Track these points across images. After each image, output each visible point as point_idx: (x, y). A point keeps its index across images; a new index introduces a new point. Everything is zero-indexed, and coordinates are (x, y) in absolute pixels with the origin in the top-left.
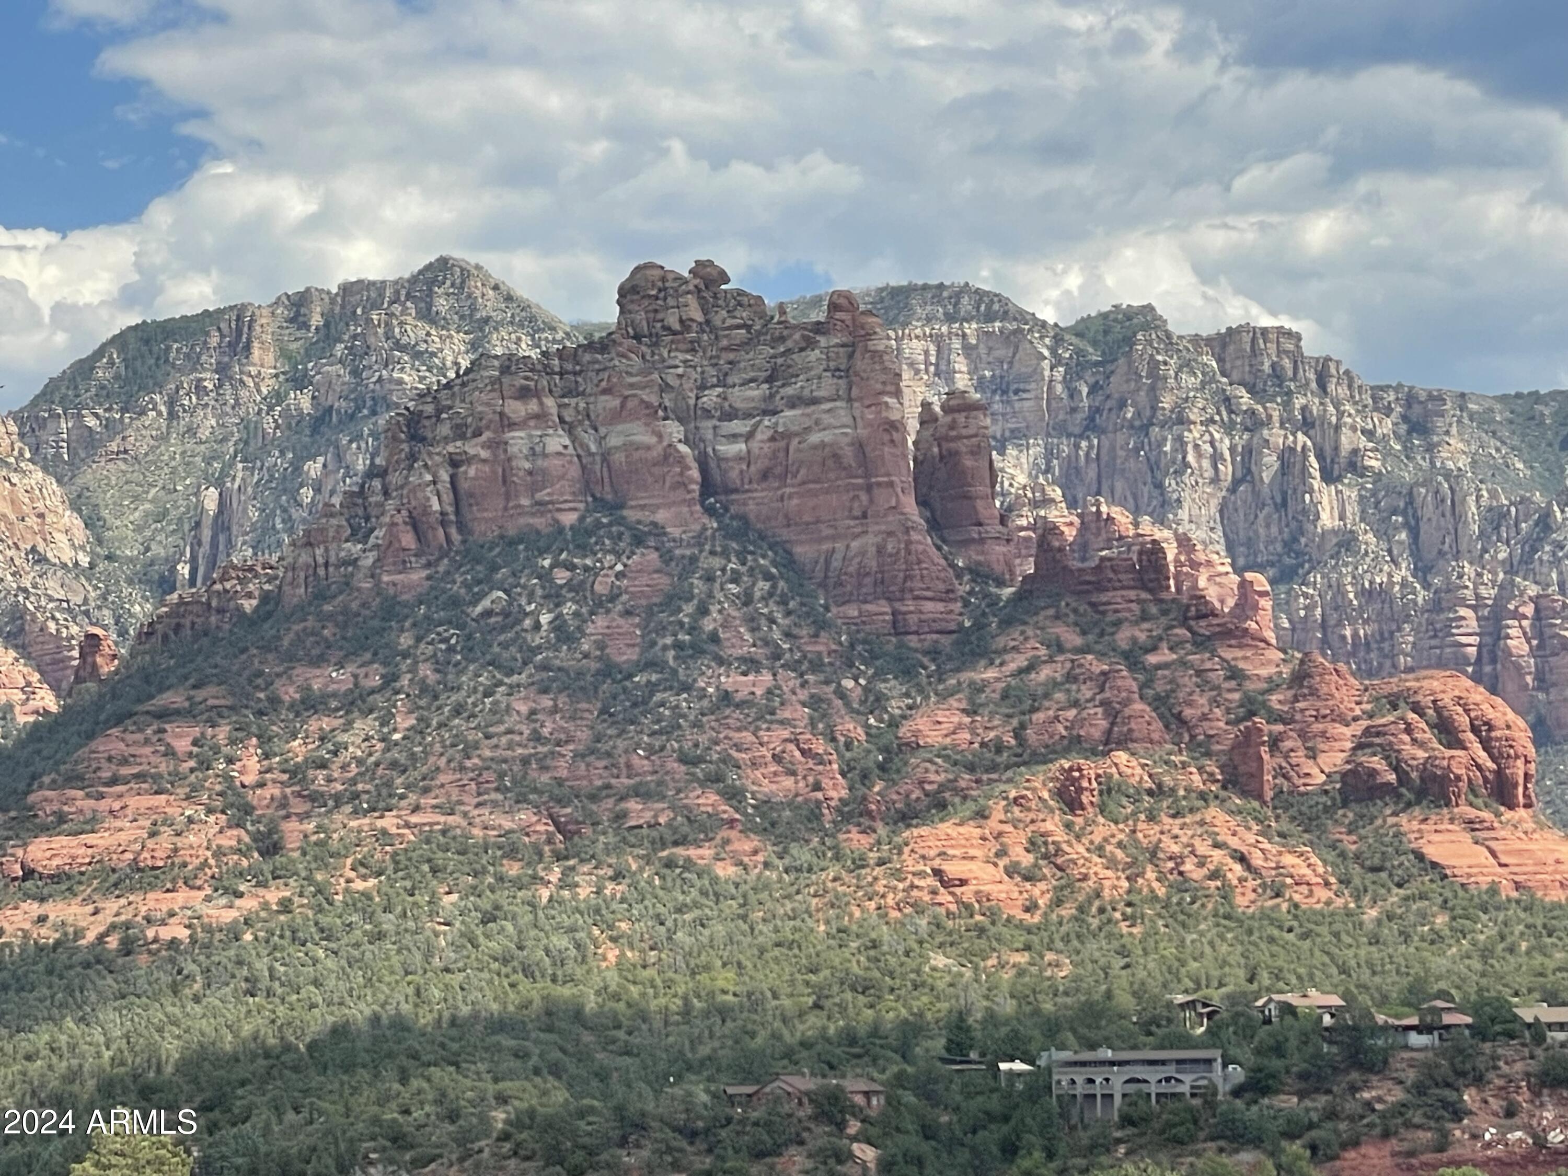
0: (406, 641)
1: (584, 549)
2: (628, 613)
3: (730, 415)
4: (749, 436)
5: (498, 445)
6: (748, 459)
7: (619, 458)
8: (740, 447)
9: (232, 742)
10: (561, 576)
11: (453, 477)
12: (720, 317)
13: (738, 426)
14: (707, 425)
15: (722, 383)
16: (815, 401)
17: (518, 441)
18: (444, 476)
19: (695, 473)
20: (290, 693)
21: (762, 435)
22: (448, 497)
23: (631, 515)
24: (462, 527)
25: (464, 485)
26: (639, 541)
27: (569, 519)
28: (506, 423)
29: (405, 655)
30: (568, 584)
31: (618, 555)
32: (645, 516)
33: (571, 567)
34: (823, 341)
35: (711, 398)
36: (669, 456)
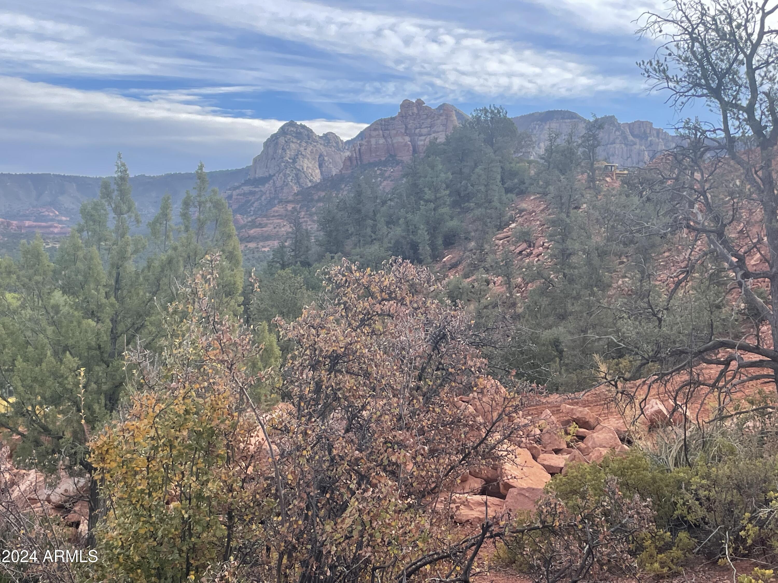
0: (343, 186)
1: (385, 166)
2: (392, 181)
3: (421, 135)
4: (425, 140)
5: (369, 142)
6: (424, 145)
7: (396, 145)
8: (422, 143)
9: (300, 208)
10: (378, 172)
11: (359, 149)
12: (421, 112)
13: (423, 138)
14: (416, 137)
15: (420, 128)
16: (438, 132)
17: (373, 141)
18: (357, 149)
19: (411, 148)
20: (316, 197)
21: (427, 140)
22: (358, 153)
23: (398, 158)
24: (361, 160)
25: (362, 151)
26: (398, 164)
27: (383, 159)
28: (371, 136)
29: (342, 189)
30: (380, 174)
31: (392, 167)
32: (400, 158)
33: (381, 170)
34: (441, 118)
35: (418, 130)
36: (406, 145)
